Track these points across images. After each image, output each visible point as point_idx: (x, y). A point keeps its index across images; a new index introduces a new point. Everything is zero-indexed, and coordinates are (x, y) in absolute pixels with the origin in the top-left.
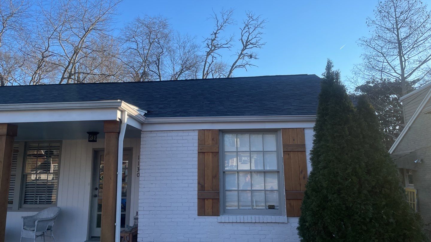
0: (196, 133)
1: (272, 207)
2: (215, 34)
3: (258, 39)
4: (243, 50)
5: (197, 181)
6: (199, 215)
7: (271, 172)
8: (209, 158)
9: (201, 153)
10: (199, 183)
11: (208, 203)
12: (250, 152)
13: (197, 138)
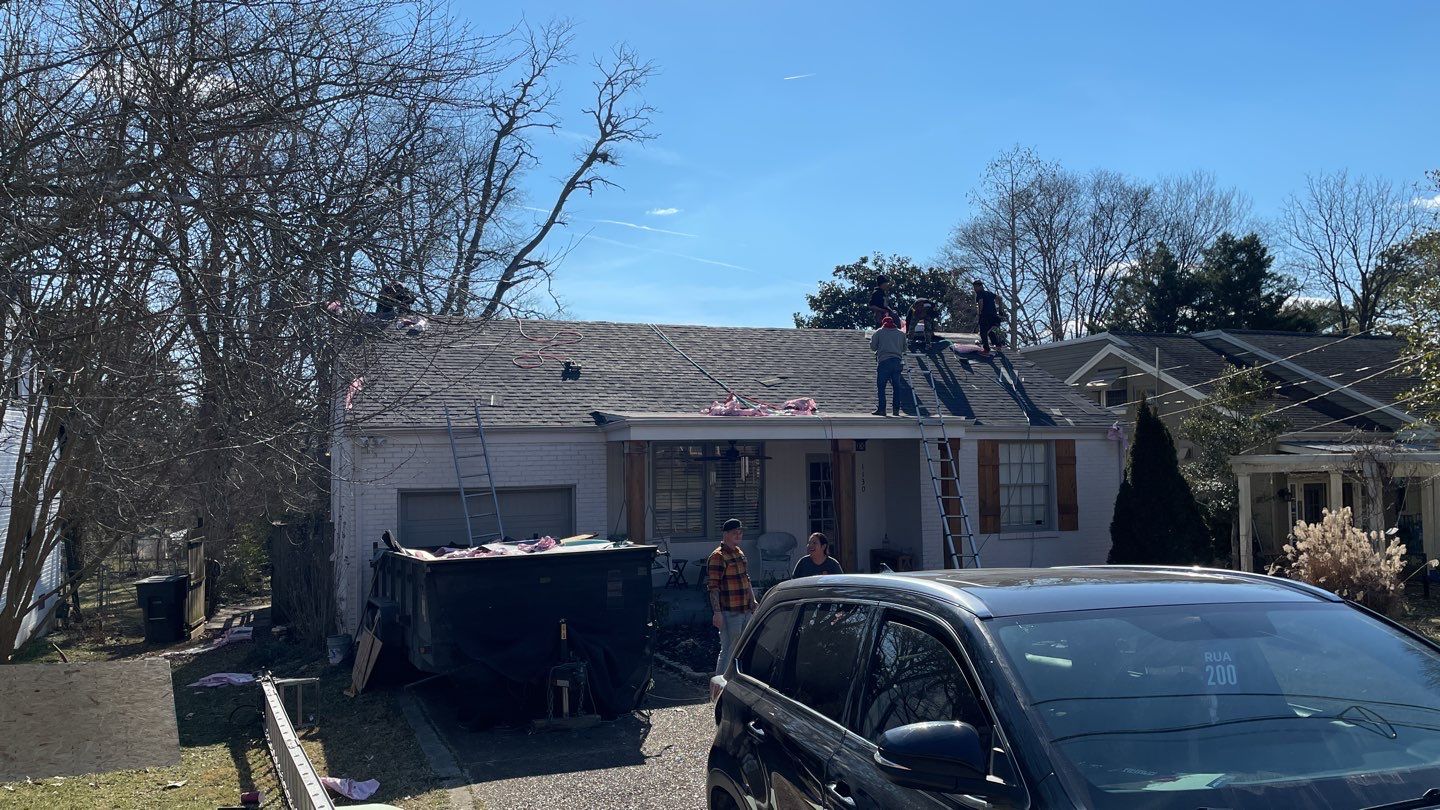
0: (976, 444)
1: (1039, 522)
2: (526, 86)
4: (598, 145)
5: (977, 497)
6: (981, 533)
7: (1039, 485)
8: (989, 471)
9: (981, 466)
11: (990, 520)
12: (1022, 464)
13: (976, 448)
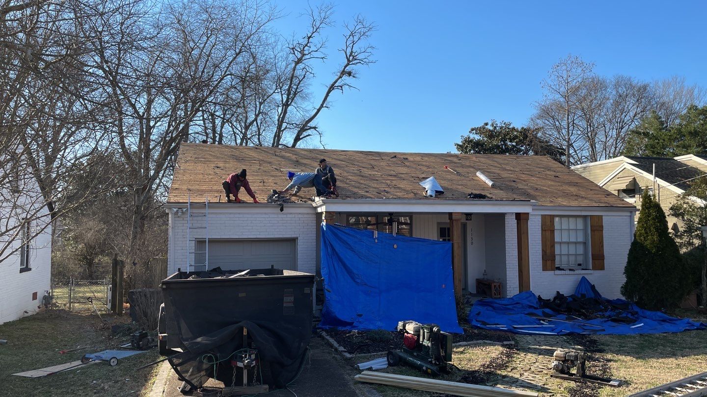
0: (540, 217)
1: (580, 265)
2: (309, 38)
3: (367, 54)
4: (346, 67)
5: (541, 249)
6: (543, 270)
7: (579, 243)
8: (548, 234)
9: (543, 230)
10: (542, 250)
11: (549, 263)
12: (569, 230)
13: (540, 220)
